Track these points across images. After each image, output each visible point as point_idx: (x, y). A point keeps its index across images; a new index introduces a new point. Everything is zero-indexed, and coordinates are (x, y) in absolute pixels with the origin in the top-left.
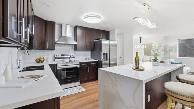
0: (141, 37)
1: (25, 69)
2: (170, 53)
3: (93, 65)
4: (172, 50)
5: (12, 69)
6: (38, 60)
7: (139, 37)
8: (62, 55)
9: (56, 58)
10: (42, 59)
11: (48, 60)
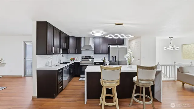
0: (172, 37)
1: (64, 63)
7: (169, 37)
8: (86, 57)
9: (82, 59)
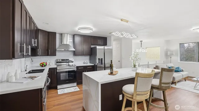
0: (142, 41)
1: (31, 72)
2: (171, 57)
3: (89, 68)
4: (173, 55)
5: (21, 71)
6: (42, 64)
7: (140, 41)
8: (62, 60)
9: (57, 62)
10: (45, 64)
11: (51, 64)
